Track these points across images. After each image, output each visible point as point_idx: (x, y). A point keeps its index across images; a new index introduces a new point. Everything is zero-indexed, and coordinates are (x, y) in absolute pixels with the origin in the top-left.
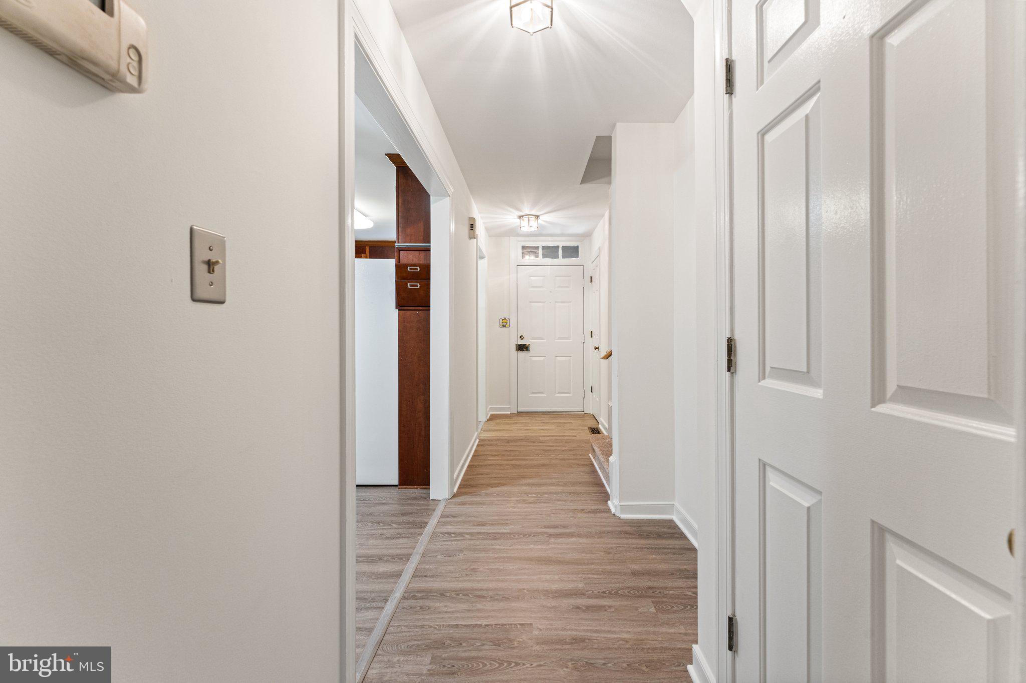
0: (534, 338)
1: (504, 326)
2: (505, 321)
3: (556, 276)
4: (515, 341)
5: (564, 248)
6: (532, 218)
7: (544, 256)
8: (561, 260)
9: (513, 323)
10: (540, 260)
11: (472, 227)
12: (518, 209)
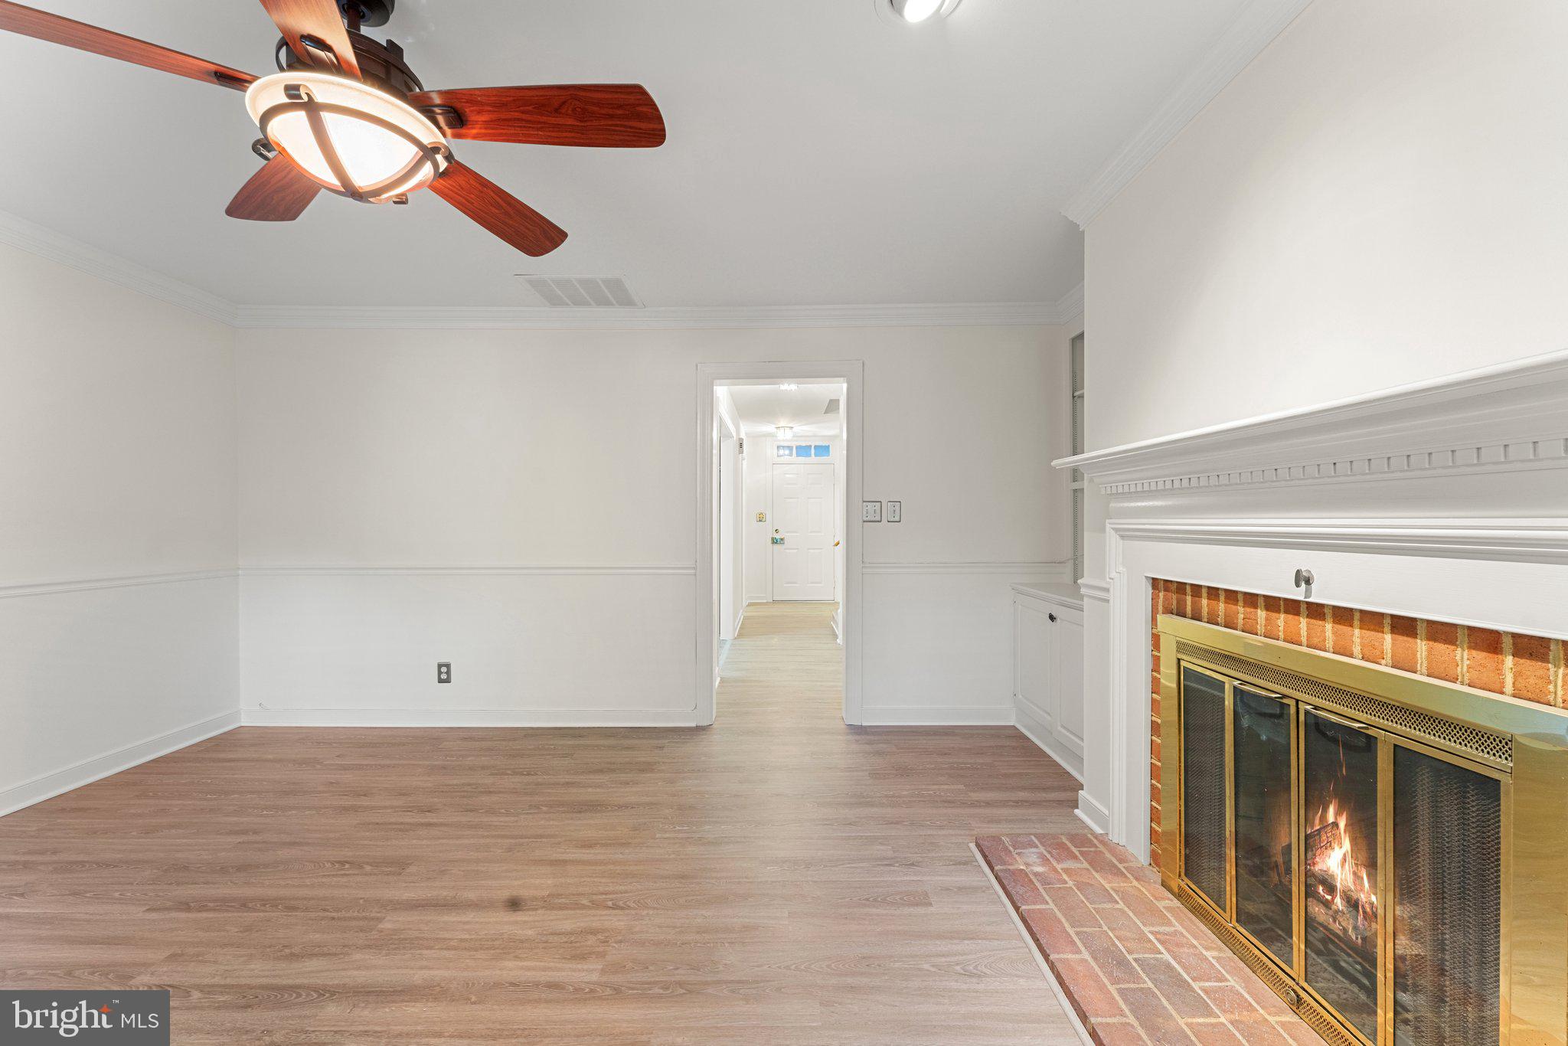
0: (787, 532)
1: (760, 521)
2: (761, 516)
3: (808, 474)
4: (771, 534)
5: (815, 447)
6: (787, 430)
7: (798, 455)
8: (813, 459)
9: (769, 517)
10: (794, 458)
11: (741, 445)
12: (774, 424)
